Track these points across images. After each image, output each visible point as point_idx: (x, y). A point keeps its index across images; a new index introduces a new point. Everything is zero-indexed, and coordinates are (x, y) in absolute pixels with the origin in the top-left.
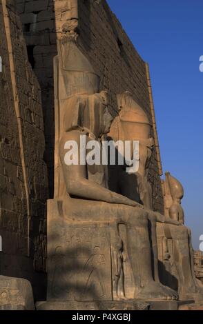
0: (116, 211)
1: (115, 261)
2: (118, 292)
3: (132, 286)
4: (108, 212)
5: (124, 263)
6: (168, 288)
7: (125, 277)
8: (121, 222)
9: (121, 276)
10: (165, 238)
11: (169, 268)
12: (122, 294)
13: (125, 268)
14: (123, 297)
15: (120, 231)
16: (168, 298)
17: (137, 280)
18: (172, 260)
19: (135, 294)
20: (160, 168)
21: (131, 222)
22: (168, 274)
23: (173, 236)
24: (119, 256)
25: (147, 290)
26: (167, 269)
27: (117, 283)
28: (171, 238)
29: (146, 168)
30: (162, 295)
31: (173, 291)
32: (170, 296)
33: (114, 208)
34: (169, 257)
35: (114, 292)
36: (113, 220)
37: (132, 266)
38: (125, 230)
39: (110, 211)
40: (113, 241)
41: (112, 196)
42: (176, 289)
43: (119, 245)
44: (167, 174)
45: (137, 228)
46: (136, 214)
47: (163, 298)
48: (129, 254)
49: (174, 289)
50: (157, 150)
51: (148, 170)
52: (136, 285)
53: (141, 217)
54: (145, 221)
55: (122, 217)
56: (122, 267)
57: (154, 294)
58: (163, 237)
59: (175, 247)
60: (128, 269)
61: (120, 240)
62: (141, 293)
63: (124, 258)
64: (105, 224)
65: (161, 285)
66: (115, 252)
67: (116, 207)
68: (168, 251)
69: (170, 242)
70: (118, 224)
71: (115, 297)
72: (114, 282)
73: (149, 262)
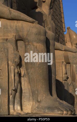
0: (14, 28)
1: (13, 75)
2: (15, 106)
3: (29, 100)
4: (7, 28)
5: (22, 78)
6: (64, 103)
7: (23, 91)
8: (19, 39)
9: (18, 90)
10: (65, 63)
11: (68, 87)
12: (19, 108)
13: (23, 83)
14: (20, 112)
15: (19, 48)
16: (65, 112)
17: (34, 94)
18: (70, 80)
19: (32, 108)
20: (64, 27)
21: (29, 38)
22: (67, 92)
23: (71, 61)
24: (16, 71)
25: (43, 104)
26: (66, 88)
27: (14, 98)
28: (69, 63)
29: (50, 9)
30: (59, 109)
31: (70, 105)
32: (66, 110)
33: (12, 24)
34: (68, 78)
35: (11, 106)
36: (11, 36)
37: (30, 81)
38: (24, 46)
39: (9, 27)
40: (11, 56)
41: (10, 13)
42: (73, 104)
43: (17, 60)
44: (68, 28)
45: (35, 44)
46: (34, 31)
47: (59, 112)
48: (27, 69)
49: (71, 104)
50: (62, 15)
51: (52, 10)
52: (33, 99)
53: (39, 33)
54: (42, 38)
55: (21, 34)
56: (20, 82)
57: (51, 108)
58: (63, 62)
59: (73, 70)
60: (26, 84)
61: (18, 56)
62: (38, 107)
63: (23, 73)
64: (3, 39)
65: (58, 100)
66: (12, 67)
67: (15, 23)
68: (66, 74)
69: (68, 66)
70: (17, 41)
71: (12, 111)
72: (11, 96)
73: (47, 77)
